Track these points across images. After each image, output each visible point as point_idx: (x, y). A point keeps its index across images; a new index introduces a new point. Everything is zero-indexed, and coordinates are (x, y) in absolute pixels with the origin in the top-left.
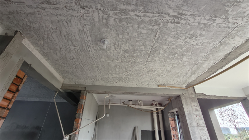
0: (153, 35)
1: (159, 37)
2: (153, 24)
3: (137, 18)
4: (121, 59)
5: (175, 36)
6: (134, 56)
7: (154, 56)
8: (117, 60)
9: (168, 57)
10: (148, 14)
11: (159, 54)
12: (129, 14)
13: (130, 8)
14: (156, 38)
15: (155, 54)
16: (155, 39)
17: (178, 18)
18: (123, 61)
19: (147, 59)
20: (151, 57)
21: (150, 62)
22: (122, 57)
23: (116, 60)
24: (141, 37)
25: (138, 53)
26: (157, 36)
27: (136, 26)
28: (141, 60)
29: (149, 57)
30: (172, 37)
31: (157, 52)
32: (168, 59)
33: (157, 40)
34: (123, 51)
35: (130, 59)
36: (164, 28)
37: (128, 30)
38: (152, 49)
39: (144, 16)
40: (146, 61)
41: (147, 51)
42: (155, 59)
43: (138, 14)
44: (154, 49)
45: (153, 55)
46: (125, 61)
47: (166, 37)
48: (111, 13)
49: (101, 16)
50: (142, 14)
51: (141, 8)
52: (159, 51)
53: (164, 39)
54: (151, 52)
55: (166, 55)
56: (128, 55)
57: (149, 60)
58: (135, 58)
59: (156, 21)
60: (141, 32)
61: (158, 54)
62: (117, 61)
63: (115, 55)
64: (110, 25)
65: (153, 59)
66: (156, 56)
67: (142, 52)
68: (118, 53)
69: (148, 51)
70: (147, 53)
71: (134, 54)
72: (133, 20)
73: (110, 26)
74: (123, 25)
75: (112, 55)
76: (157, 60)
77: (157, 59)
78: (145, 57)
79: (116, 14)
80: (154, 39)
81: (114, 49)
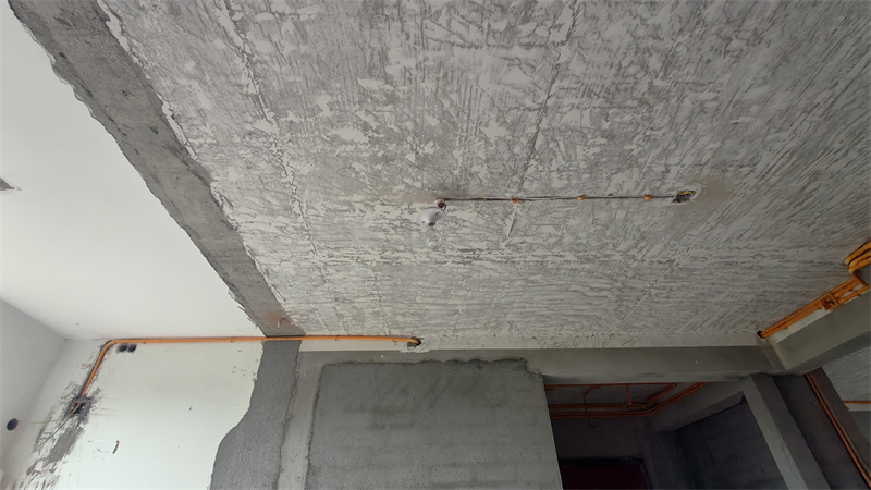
0: (522, 223)
1: (503, 220)
2: (524, 245)
3: (562, 253)
4: (672, 120)
5: (457, 224)
6: (604, 141)
7: (510, 146)
8: (703, 111)
9: (443, 143)
10: (536, 259)
11: (487, 161)
12: (579, 257)
13: (573, 266)
14: (512, 216)
15: (506, 156)
16: (516, 214)
17: (468, 258)
18: (673, 101)
19: (543, 126)
20: (524, 141)
21: (528, 102)
22: (660, 133)
23: (709, 105)
24: (560, 215)
25: (580, 157)
26: (509, 223)
27: (567, 239)
28: (572, 117)
29: (533, 141)
30: (464, 221)
31: (501, 169)
32: (441, 133)
33: (509, 210)
34: (640, 166)
35: (627, 118)
36: (495, 239)
37: (592, 230)
38: (521, 178)
39: (545, 256)
40: (546, 108)
41: (541, 168)
42: (503, 132)
43: (559, 259)
44: (515, 178)
45: (517, 150)
46: (660, 107)
47: (481, 222)
48: (617, 257)
49: (644, 251)
50: (549, 258)
51: (550, 266)
52: (492, 173)
53: (486, 216)
54: (526, 167)
55: (457, 153)
56: (627, 147)
57: (533, 116)
58: (599, 128)
59: (518, 250)
60: (557, 227)
61: (495, 160)
62: (702, 103)
63: (691, 141)
64: (634, 238)
65: (513, 127)
66: (502, 148)
67: (563, 163)
68: (668, 156)
69: (537, 171)
70: (541, 162)
71: (597, 150)
72: (571, 250)
73: (637, 236)
74: (600, 240)
75: (704, 140)
76: (493, 123)
77: (494, 131)
78: (553, 140)
79: (607, 256)
80: (519, 213)
81: (674, 170)
